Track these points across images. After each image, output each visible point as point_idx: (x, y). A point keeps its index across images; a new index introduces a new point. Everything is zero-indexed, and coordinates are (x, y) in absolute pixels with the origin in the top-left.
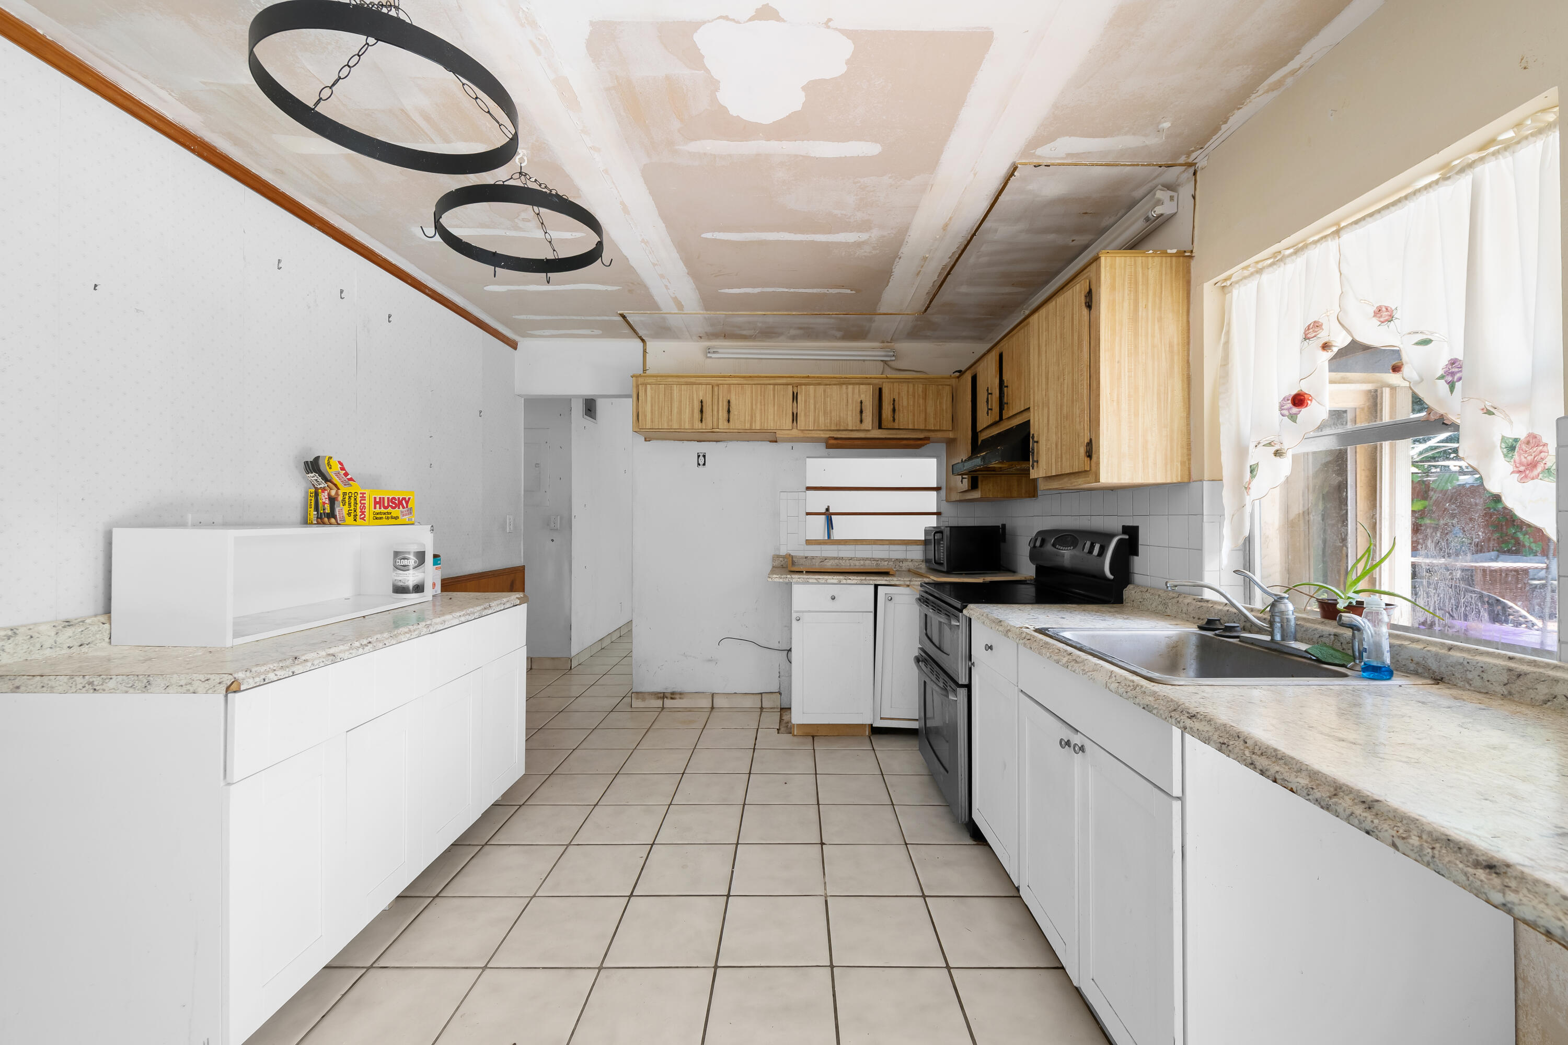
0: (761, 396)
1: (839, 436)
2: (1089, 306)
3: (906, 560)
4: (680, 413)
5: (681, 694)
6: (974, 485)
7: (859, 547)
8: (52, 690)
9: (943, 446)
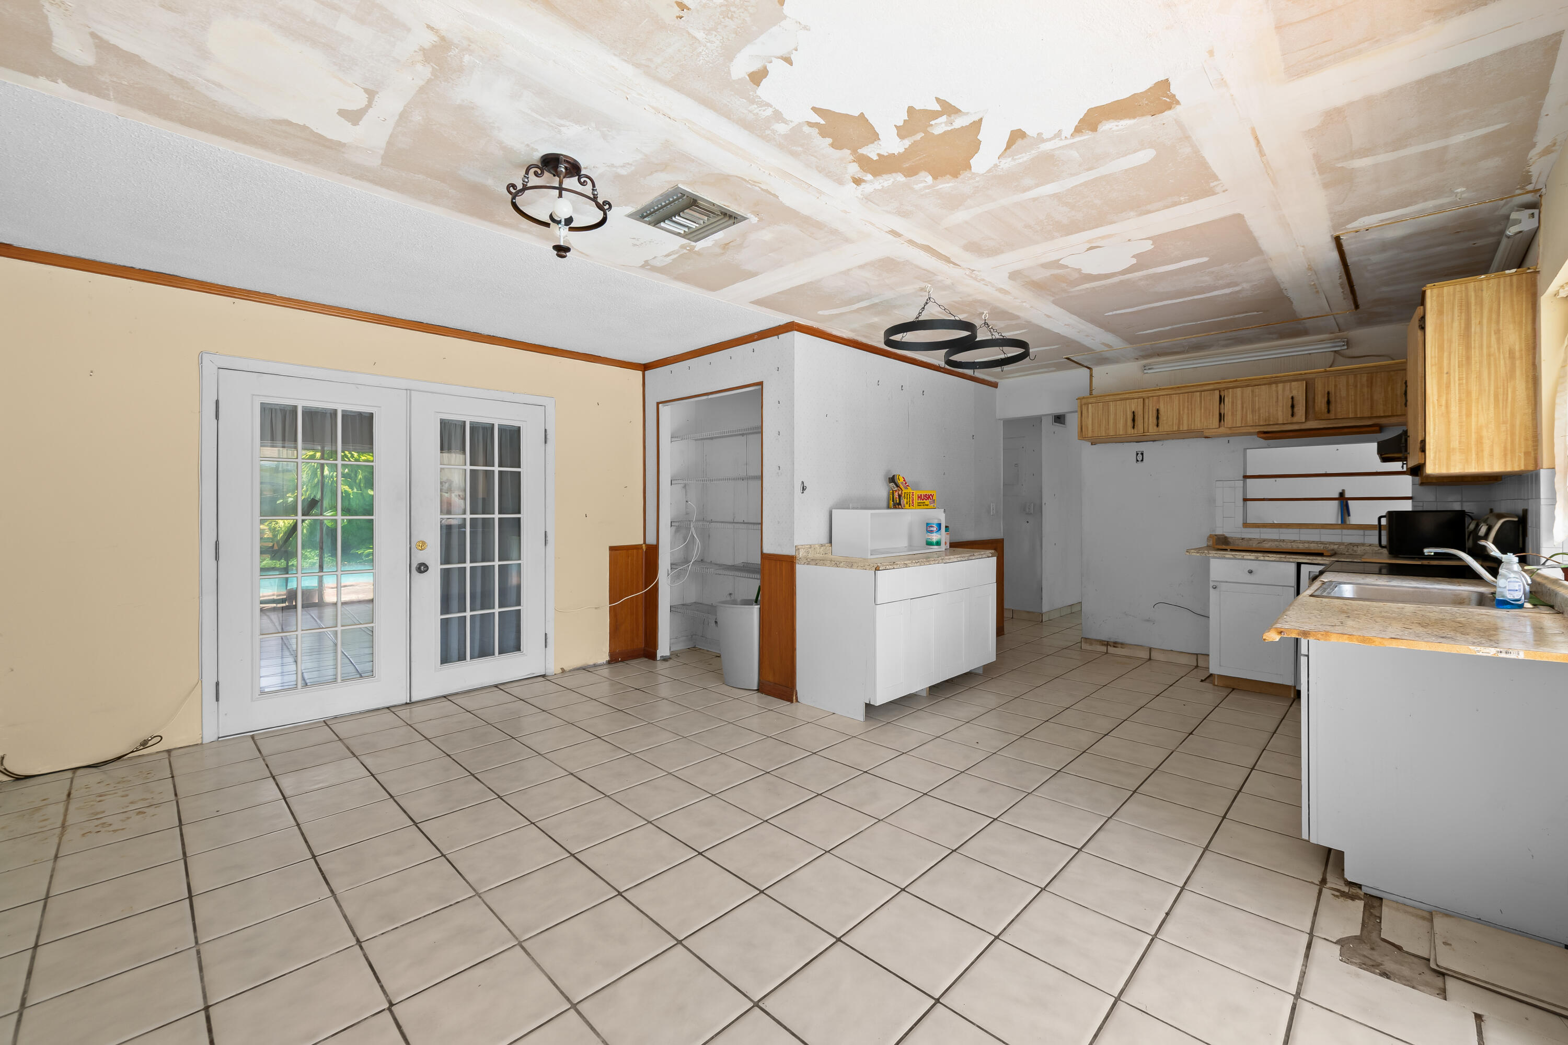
0: (1188, 402)
2: (1422, 328)
4: (1115, 423)
5: (1122, 644)
7: (1303, 531)
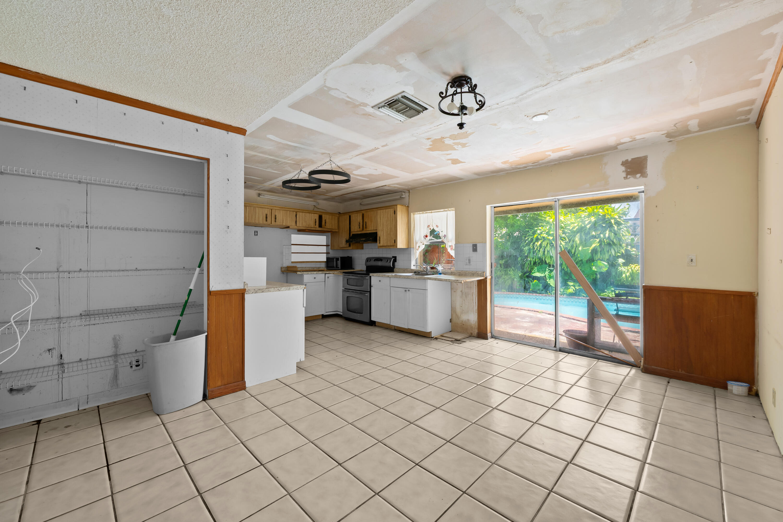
0: (286, 214)
1: (309, 229)
2: (395, 214)
3: (322, 267)
4: (259, 218)
6: (350, 246)
8: (270, 291)
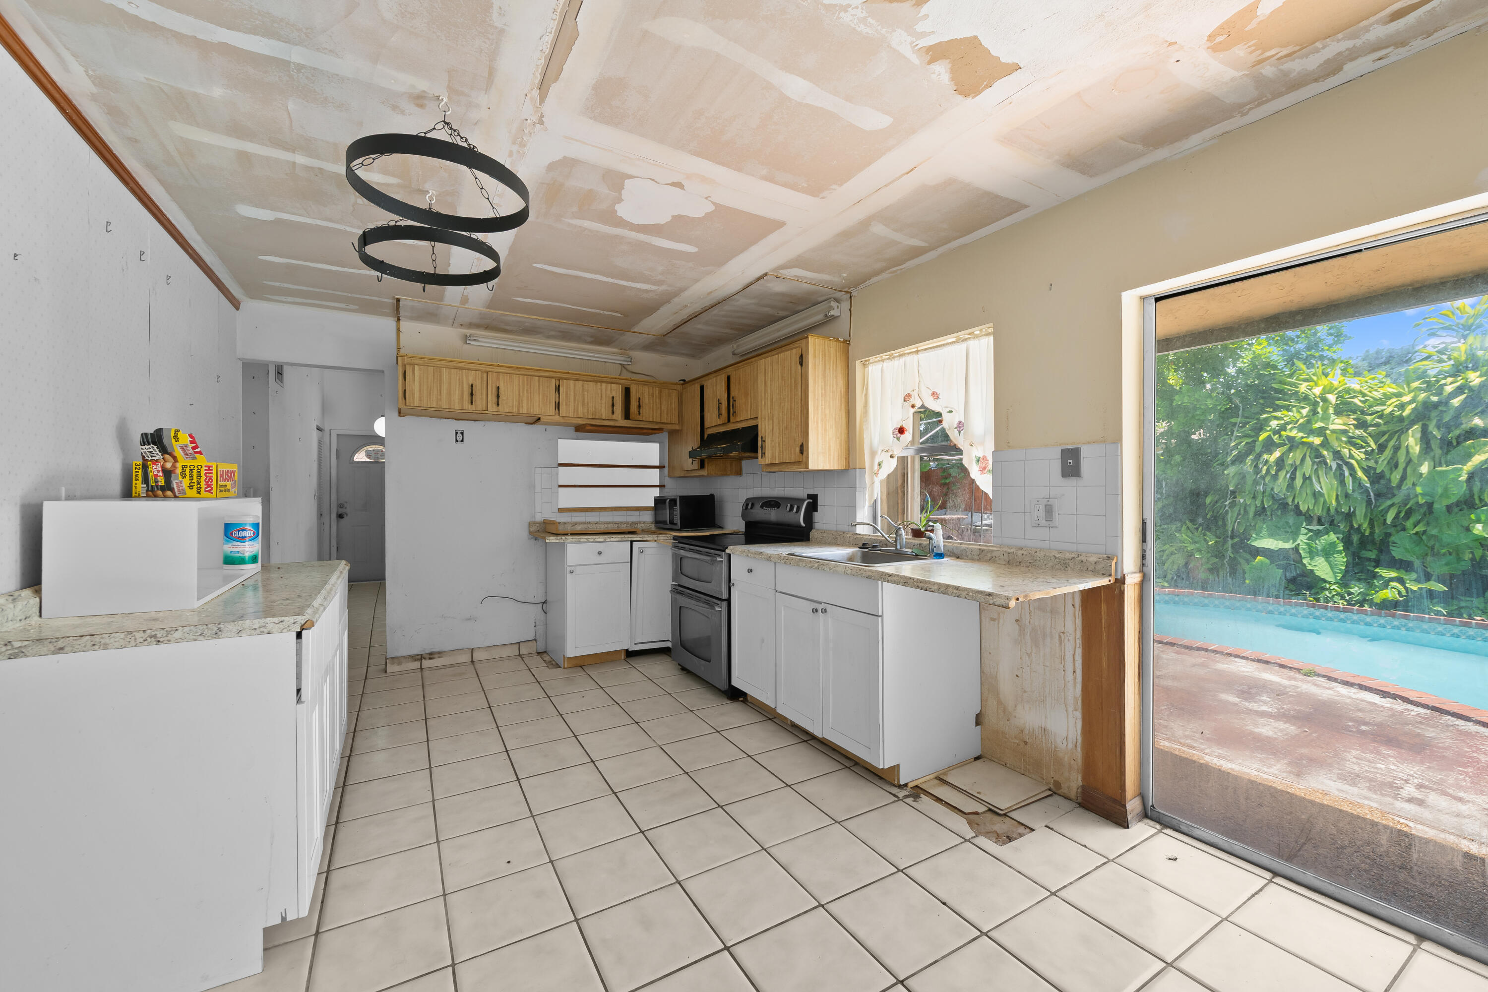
0: (527, 385)
1: (594, 423)
2: (801, 364)
3: (640, 522)
4: (449, 394)
5: (439, 653)
6: (702, 466)
9: (665, 436)
